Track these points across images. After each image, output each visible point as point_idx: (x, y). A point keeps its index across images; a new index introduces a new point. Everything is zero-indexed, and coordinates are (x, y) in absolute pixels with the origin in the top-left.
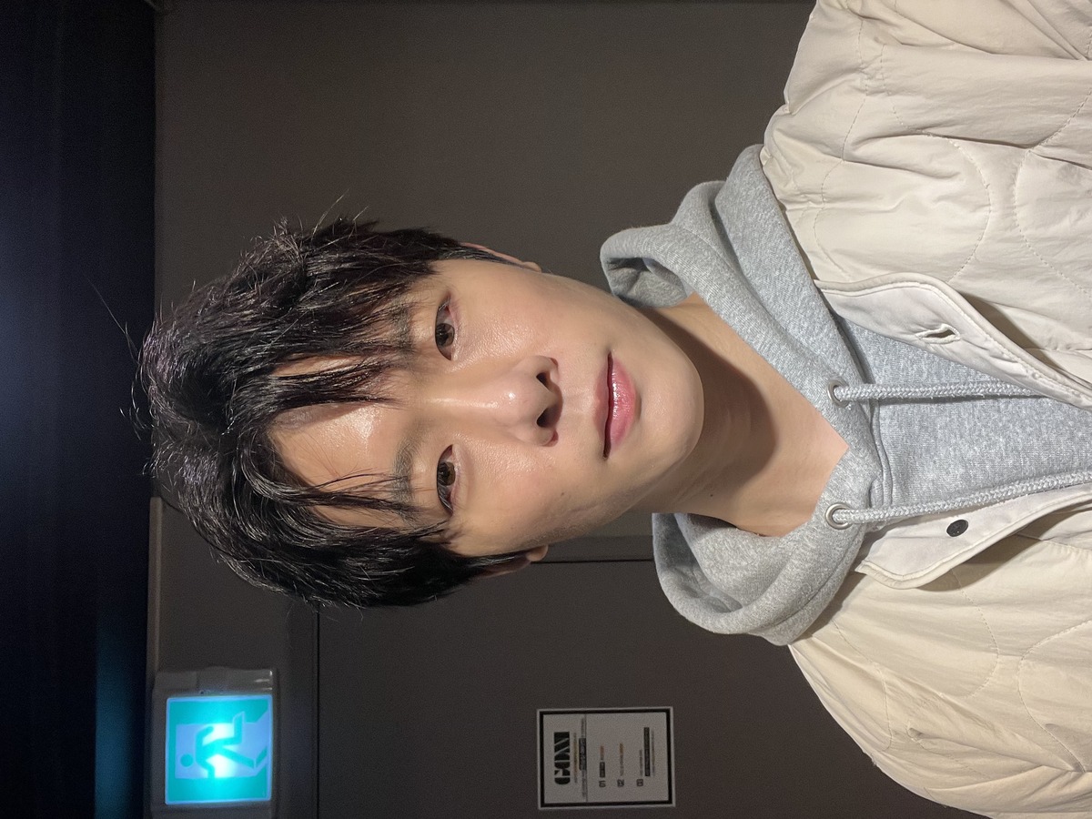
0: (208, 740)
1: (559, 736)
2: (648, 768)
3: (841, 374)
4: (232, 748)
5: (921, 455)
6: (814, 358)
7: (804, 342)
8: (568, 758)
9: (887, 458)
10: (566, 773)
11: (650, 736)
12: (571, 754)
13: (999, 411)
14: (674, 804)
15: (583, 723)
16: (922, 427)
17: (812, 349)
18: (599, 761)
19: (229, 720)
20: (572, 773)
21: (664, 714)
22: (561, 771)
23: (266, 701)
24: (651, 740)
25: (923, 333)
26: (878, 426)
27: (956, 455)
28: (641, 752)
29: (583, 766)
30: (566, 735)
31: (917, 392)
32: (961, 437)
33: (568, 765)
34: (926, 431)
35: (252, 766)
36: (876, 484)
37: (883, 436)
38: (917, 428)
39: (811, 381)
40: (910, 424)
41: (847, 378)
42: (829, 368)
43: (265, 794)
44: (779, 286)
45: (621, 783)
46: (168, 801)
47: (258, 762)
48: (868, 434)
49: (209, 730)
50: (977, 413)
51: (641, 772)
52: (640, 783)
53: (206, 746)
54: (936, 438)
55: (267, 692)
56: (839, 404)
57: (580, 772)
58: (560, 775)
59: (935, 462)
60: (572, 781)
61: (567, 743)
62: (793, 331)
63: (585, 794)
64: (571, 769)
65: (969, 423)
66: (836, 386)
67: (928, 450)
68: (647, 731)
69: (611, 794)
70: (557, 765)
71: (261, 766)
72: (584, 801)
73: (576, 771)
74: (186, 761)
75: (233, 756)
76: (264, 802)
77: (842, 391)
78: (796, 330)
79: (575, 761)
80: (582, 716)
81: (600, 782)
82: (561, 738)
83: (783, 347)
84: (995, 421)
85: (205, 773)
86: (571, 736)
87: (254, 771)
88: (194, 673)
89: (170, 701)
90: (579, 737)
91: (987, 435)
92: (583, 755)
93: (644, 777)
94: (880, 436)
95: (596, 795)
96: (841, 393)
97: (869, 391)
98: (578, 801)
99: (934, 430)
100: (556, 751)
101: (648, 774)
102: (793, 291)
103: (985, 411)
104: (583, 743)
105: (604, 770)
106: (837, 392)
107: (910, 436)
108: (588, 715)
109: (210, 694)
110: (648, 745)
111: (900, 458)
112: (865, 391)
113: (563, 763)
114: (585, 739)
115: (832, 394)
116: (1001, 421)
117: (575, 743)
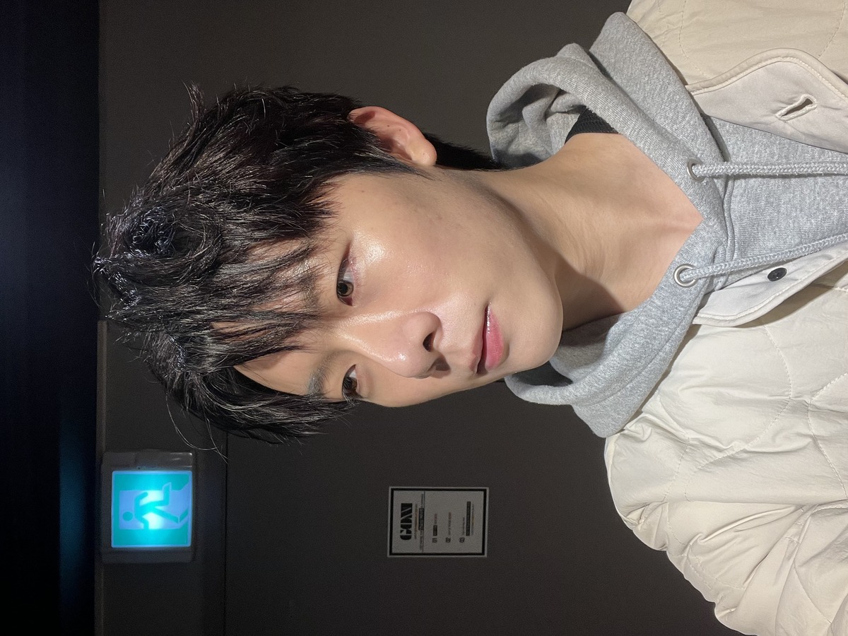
0: (145, 501)
1: (404, 506)
2: (468, 530)
3: (699, 156)
4: (161, 508)
5: (764, 226)
6: (677, 142)
7: (669, 130)
8: (411, 522)
9: (733, 228)
10: (409, 532)
11: (471, 508)
12: (413, 519)
13: (837, 186)
14: (486, 555)
15: (423, 497)
16: (767, 202)
17: (676, 135)
18: (433, 524)
19: (159, 488)
20: (413, 532)
21: (482, 493)
22: (405, 530)
23: (188, 475)
24: (471, 511)
25: (784, 111)
26: (730, 202)
27: (794, 226)
28: (464, 519)
29: (422, 528)
30: (410, 505)
31: (766, 170)
32: (801, 211)
33: (410, 526)
34: (772, 206)
35: (177, 522)
36: (720, 250)
37: (732, 211)
38: (763, 203)
39: (672, 159)
40: (757, 200)
41: (704, 158)
42: (689, 150)
43: (186, 542)
44: (648, 88)
45: (448, 540)
46: (113, 545)
47: (181, 519)
48: (719, 207)
49: (145, 495)
50: (817, 189)
51: (464, 532)
52: (462, 540)
53: (144, 506)
54: (779, 212)
55: (188, 469)
56: (697, 179)
57: (419, 532)
58: (404, 533)
59: (775, 233)
60: (413, 536)
61: (411, 511)
62: (659, 120)
63: (421, 547)
64: (412, 529)
65: (810, 198)
66: (693, 164)
67: (770, 222)
68: (469, 504)
69: (441, 547)
70: (402, 526)
71: (184, 521)
72: (421, 552)
73: (416, 531)
74: (127, 516)
75: (161, 513)
76: (187, 547)
77: (700, 168)
78: (662, 120)
79: (416, 524)
80: (423, 492)
81: (433, 539)
82: (406, 508)
83: (650, 132)
84: (832, 195)
85: (142, 525)
86: (414, 506)
87: (178, 525)
88: (133, 454)
89: (114, 473)
90: (419, 507)
91: (824, 209)
92: (422, 519)
93: (465, 536)
94: (730, 210)
95: (430, 548)
96: (698, 170)
97: (723, 167)
98: (417, 552)
99: (778, 205)
100: (402, 516)
101: (468, 534)
102: (660, 90)
103: (824, 187)
104: (422, 511)
105: (436, 530)
106: (694, 169)
107: (756, 210)
108: (427, 492)
109: (144, 470)
110: (470, 514)
111: (744, 228)
112: (721, 168)
113: (407, 525)
114: (424, 509)
115: (691, 171)
116: (838, 195)
117: (416, 510)
